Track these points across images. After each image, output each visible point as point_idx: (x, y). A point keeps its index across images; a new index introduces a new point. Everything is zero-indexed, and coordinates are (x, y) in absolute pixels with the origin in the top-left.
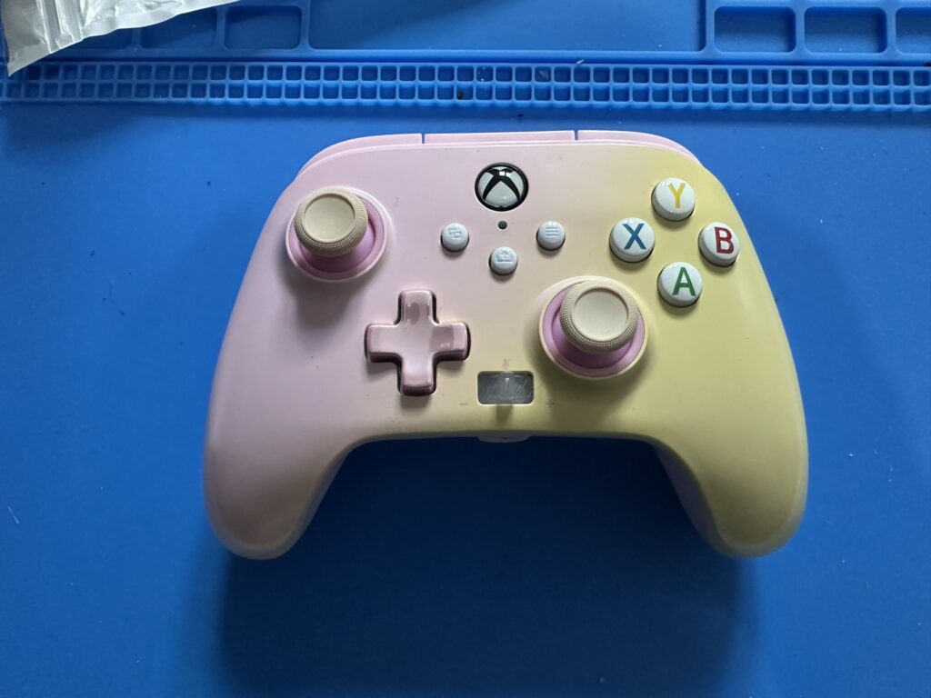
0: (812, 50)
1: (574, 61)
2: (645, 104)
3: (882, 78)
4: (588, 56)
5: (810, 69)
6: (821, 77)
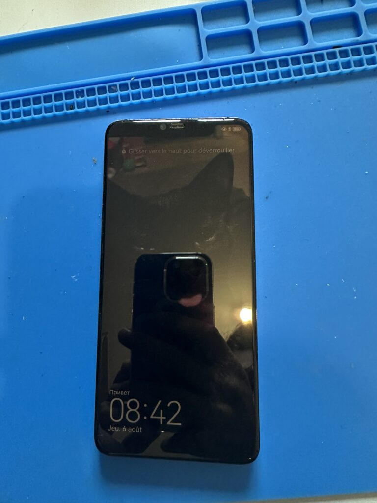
0: (265, 50)
1: (129, 78)
2: (173, 96)
3: (308, 59)
4: (136, 75)
5: (265, 61)
6: (273, 65)
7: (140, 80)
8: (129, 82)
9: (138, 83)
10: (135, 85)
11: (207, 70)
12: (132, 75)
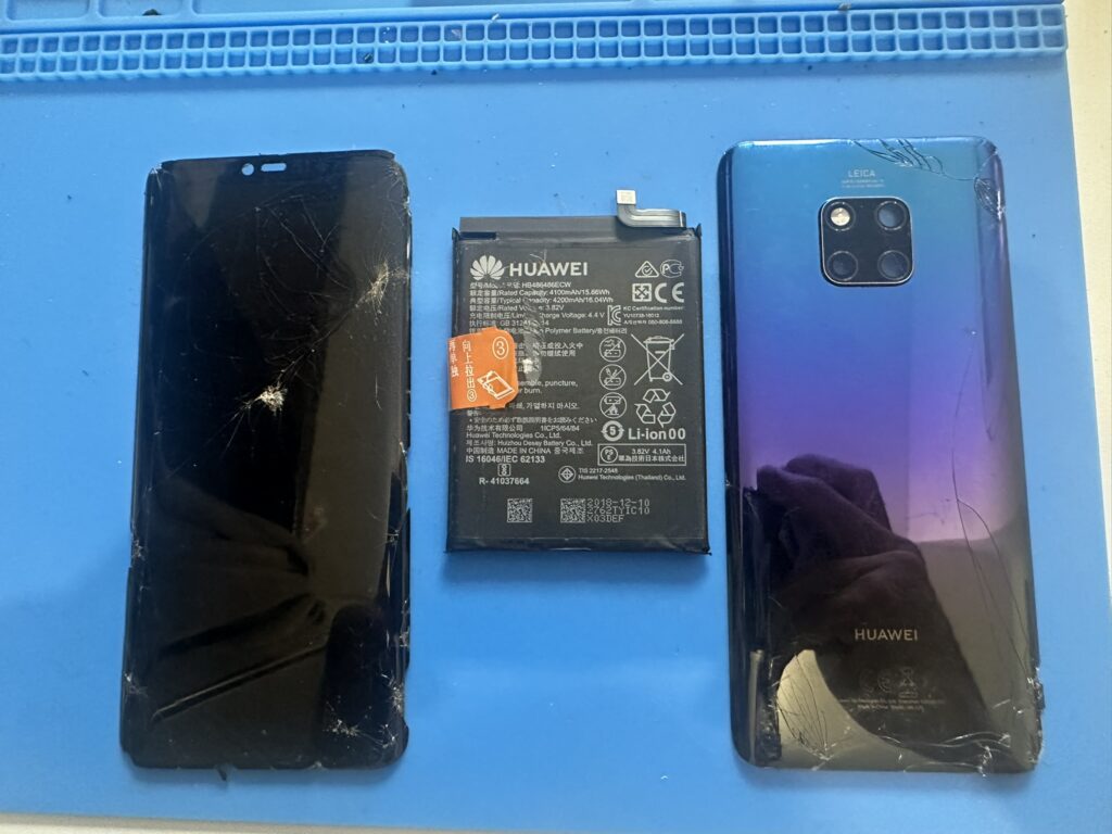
7: (509, 22)
8: (486, 23)
9: (503, 27)
10: (498, 31)
11: (643, 19)
12: (494, 11)
